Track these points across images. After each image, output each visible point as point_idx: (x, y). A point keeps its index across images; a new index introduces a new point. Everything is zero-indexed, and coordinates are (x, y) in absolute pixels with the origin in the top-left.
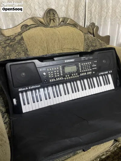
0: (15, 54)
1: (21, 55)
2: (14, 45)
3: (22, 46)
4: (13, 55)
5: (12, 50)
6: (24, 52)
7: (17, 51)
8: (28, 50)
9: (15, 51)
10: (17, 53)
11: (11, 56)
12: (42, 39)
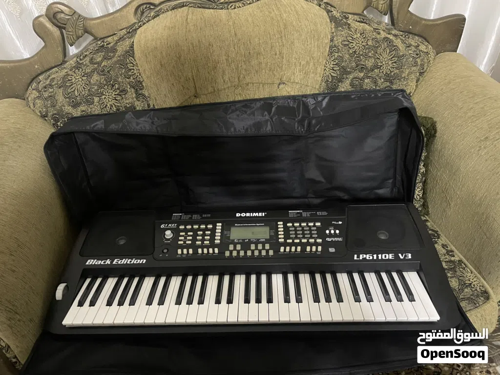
0: (114, 93)
1: (127, 96)
2: (112, 68)
3: (130, 73)
4: (107, 94)
5: (105, 82)
6: (134, 88)
7: (117, 86)
8: (144, 84)
9: (113, 86)
10: (118, 91)
11: (103, 97)
12: (180, 58)
